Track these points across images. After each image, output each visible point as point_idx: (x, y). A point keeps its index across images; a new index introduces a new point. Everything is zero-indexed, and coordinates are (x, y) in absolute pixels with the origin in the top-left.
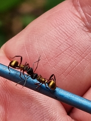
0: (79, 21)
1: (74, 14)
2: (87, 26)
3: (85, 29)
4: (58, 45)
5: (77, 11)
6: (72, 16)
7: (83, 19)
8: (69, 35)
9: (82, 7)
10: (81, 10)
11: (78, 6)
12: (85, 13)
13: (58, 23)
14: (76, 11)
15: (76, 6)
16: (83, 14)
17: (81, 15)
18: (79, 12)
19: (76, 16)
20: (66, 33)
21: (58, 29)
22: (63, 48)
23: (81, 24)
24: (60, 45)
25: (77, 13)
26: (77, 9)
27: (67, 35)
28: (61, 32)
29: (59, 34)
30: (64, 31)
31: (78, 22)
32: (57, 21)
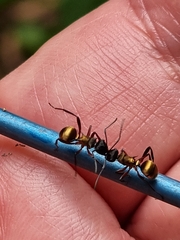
0: (142, 37)
1: (132, 23)
2: (158, 49)
3: (154, 53)
4: (101, 87)
5: (139, 17)
6: (128, 28)
7: (150, 35)
8: (123, 67)
9: (148, 9)
10: (147, 16)
11: (141, 7)
12: (154, 23)
13: (101, 43)
14: (137, 18)
15: (135, 8)
16: (151, 24)
17: (146, 26)
18: (143, 20)
19: (137, 27)
20: (117, 62)
21: (101, 54)
22: (110, 93)
23: (147, 45)
24: (105, 87)
25: (138, 23)
26: (138, 15)
27: (119, 67)
28: (107, 60)
29: (103, 64)
30: (113, 58)
31: (141, 39)
32: (98, 39)
